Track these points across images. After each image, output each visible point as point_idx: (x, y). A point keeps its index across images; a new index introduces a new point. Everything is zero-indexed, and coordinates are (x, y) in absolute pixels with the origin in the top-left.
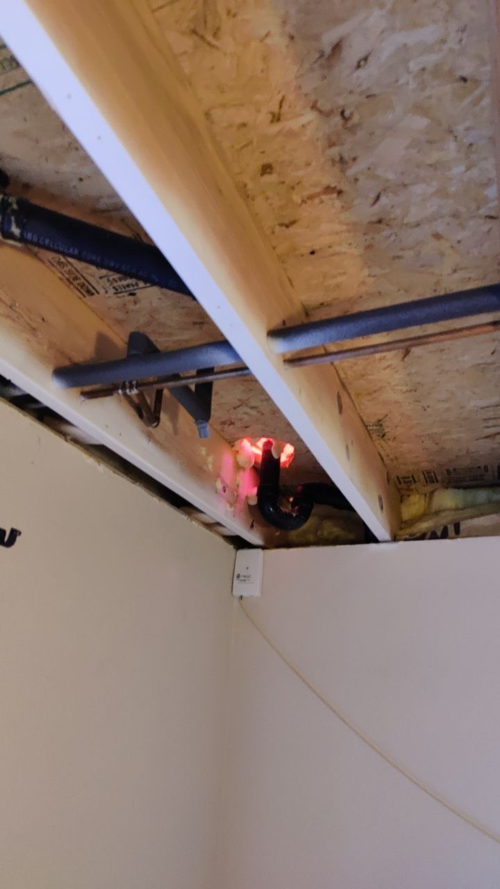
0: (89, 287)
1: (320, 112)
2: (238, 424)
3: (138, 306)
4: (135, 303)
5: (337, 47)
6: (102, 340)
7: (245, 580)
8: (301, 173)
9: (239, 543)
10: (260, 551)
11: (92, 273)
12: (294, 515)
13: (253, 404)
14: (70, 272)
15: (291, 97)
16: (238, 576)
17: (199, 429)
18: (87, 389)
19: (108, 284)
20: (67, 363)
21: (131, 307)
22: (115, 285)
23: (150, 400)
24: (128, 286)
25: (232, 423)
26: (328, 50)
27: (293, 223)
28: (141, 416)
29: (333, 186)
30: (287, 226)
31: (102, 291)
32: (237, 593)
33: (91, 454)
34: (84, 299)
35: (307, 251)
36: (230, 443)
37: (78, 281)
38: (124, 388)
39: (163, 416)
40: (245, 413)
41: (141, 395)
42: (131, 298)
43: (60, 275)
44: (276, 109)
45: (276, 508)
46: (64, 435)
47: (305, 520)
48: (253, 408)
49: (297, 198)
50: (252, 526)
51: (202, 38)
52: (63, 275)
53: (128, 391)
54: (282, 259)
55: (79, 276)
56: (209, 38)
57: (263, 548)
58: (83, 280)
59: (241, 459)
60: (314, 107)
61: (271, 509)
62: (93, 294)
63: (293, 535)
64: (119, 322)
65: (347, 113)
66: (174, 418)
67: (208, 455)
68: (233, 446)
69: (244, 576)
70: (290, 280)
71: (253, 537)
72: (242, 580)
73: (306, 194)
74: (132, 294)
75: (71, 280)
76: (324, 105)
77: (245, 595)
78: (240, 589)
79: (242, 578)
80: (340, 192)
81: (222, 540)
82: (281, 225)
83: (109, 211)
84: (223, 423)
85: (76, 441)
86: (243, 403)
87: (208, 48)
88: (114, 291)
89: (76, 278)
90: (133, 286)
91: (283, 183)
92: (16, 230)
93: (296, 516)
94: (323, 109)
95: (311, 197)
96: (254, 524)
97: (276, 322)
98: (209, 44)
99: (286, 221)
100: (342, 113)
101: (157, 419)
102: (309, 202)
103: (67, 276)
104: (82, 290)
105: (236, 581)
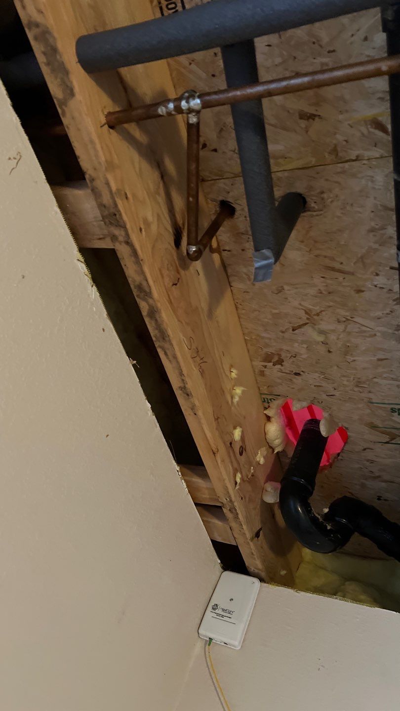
2: (288, 366)
7: (223, 616)
10: (256, 581)
13: (324, 326)
16: (215, 607)
25: (280, 362)
32: (205, 631)
36: (264, 401)
40: (307, 343)
48: (321, 332)
50: (257, 535)
69: (223, 610)
72: (218, 615)
77: (217, 637)
78: (213, 627)
79: (217, 611)
84: (268, 358)
96: (261, 534)
105: (209, 614)
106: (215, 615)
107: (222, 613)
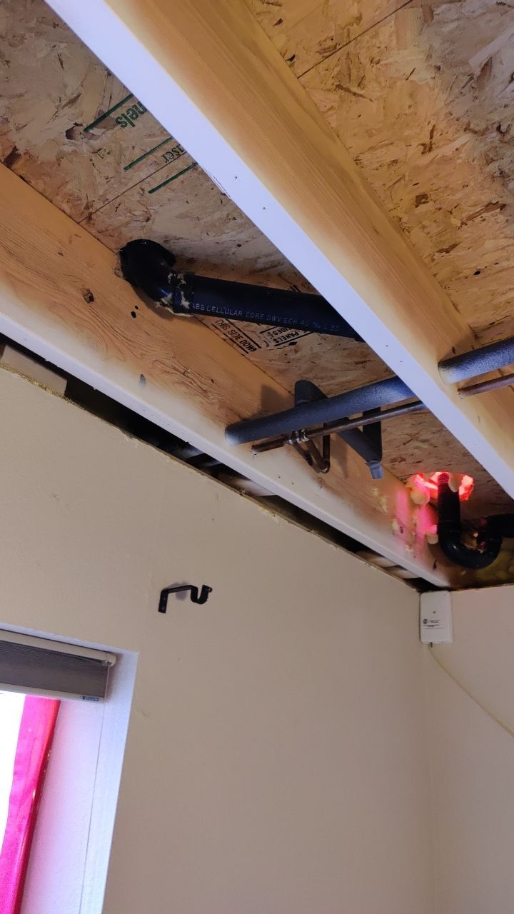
0: (252, 343)
1: (475, 132)
2: (410, 460)
3: (299, 354)
4: (296, 351)
5: (487, 67)
6: (267, 393)
7: (433, 626)
8: (459, 195)
9: (422, 586)
10: (446, 593)
11: (253, 330)
12: (482, 552)
13: (424, 437)
14: (232, 332)
15: (442, 125)
16: (425, 621)
17: (371, 469)
18: (257, 442)
19: (269, 338)
20: (237, 419)
21: (292, 356)
22: (276, 337)
23: (319, 446)
24: (288, 336)
25: (404, 460)
26: (477, 72)
27: (454, 246)
28: (311, 463)
29: (494, 202)
30: (447, 251)
31: (263, 345)
32: (426, 639)
33: (266, 506)
34: (247, 355)
35: (470, 272)
36: (402, 480)
37: (241, 340)
38: (294, 437)
39: (333, 461)
40: (416, 448)
41: (310, 443)
42: (292, 347)
43: (224, 336)
44: (427, 140)
45: (461, 546)
46: (238, 489)
47: (495, 557)
48: (424, 441)
49: (456, 222)
50: (435, 567)
51: (348, 90)
52: (226, 335)
53: (298, 439)
54: (444, 286)
55: (241, 334)
56: (355, 89)
57: (449, 589)
58: (245, 338)
59: (416, 496)
60: (467, 129)
61: (455, 547)
62: (255, 349)
63: (481, 573)
64: (282, 372)
65: (503, 128)
66: (343, 461)
67: (381, 495)
68: (405, 483)
69: (432, 622)
70: (455, 306)
71: (437, 579)
72: (430, 626)
73: (465, 215)
74: (294, 344)
75: (234, 339)
76: (478, 125)
77: (435, 641)
78: (428, 635)
79: (427, 624)
80: (503, 207)
81: (403, 584)
82: (441, 251)
83: (266, 269)
84: (394, 460)
85: (250, 494)
86: (413, 437)
87: (354, 98)
88: (275, 343)
89: (239, 337)
90: (293, 336)
91: (440, 209)
92: (185, 304)
93: (484, 552)
94: (477, 129)
95: (471, 218)
96: (437, 563)
97: (446, 351)
98: (355, 94)
99: (446, 247)
100: (499, 128)
101: (328, 464)
102: (470, 223)
103: (230, 336)
104: (245, 348)
105: (423, 627)
106: (427, 627)
107: (433, 624)
